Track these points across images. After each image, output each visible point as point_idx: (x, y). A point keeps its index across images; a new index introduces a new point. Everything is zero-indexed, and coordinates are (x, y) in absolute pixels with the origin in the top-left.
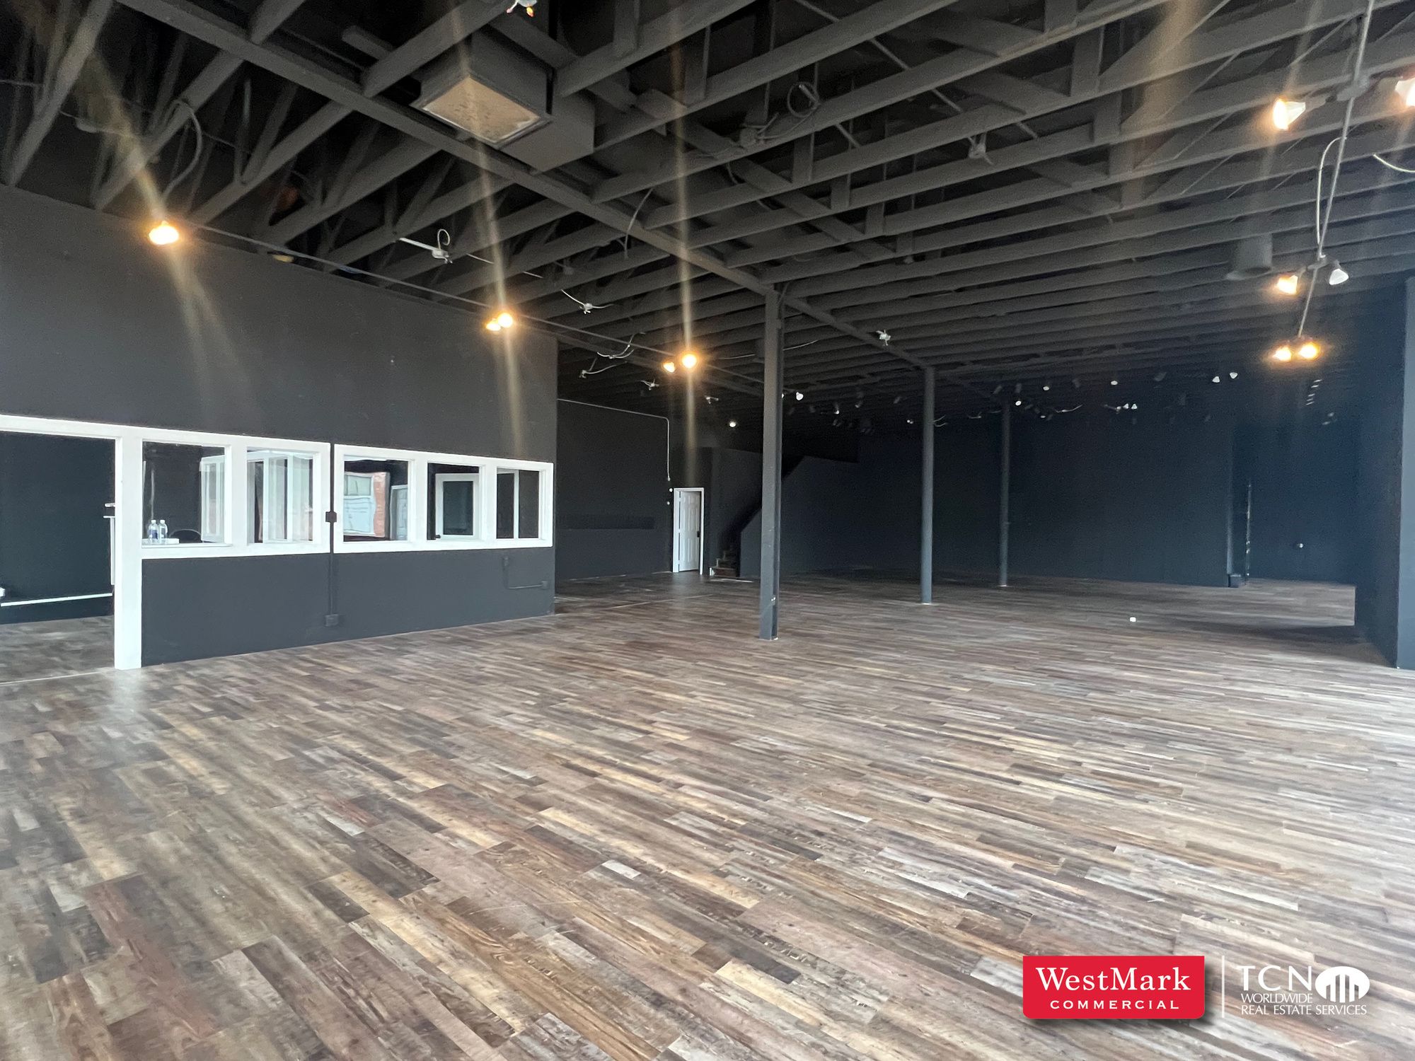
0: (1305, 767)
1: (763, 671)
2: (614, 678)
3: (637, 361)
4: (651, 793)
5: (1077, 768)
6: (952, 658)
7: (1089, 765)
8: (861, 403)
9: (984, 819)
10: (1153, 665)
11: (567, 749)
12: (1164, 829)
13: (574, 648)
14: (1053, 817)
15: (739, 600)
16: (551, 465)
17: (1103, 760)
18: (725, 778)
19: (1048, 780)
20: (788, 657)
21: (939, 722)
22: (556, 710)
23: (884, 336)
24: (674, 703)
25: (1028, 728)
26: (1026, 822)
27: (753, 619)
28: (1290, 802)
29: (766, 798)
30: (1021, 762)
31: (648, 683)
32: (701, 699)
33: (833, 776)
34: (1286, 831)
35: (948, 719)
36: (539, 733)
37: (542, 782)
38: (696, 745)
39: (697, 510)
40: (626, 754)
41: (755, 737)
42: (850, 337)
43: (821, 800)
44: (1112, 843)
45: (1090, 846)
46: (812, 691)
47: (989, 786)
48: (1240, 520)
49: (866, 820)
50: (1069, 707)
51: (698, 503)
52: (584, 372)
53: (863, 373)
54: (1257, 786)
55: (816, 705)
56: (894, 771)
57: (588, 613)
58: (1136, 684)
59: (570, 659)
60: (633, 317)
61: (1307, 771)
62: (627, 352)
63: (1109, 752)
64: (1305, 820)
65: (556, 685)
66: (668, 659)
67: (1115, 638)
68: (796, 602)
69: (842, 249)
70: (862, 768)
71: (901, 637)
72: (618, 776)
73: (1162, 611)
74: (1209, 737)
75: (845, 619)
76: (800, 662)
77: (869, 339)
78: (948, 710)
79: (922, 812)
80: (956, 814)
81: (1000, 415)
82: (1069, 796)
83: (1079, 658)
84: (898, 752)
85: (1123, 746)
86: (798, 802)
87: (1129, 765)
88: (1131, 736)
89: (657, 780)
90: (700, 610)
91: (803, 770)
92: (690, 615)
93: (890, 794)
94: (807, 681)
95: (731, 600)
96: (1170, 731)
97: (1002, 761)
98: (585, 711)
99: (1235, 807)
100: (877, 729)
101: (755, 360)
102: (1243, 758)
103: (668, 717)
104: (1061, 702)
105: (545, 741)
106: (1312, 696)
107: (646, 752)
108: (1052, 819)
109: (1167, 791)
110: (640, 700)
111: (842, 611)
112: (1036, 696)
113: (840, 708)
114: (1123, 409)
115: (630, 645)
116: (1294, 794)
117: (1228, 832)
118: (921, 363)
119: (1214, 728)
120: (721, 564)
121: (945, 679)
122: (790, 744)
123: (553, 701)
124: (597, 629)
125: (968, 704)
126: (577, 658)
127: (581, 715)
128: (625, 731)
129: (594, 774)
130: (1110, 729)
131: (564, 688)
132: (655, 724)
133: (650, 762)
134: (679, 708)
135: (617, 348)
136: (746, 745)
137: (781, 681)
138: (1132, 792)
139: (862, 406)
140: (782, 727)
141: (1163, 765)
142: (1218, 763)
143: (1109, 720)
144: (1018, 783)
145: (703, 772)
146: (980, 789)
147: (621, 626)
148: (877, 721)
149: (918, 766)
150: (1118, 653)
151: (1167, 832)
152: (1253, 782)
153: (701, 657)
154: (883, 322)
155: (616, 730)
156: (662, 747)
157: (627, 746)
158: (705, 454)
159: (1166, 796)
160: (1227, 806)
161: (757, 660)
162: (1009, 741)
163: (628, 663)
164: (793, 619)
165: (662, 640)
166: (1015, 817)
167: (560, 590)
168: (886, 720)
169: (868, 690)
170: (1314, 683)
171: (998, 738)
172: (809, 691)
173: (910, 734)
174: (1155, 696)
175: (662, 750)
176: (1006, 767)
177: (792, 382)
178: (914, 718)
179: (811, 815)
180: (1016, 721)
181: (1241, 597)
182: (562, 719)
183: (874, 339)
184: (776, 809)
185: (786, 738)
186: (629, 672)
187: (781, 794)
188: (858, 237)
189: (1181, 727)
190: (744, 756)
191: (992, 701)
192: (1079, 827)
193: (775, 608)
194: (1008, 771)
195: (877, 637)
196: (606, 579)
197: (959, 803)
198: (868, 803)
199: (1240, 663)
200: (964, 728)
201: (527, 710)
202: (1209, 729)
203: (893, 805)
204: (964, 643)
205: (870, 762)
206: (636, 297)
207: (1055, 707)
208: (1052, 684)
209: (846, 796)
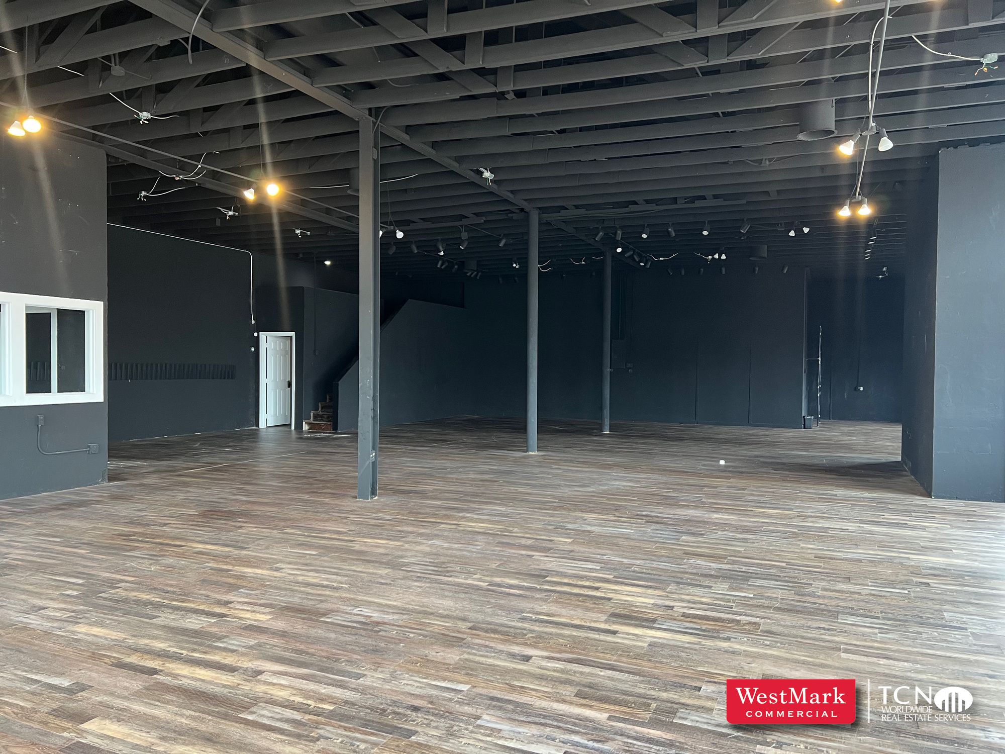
0: (859, 593)
1: (360, 534)
2: (182, 556)
3: (210, 184)
4: (224, 686)
5: (670, 612)
6: (555, 508)
7: (680, 608)
8: (466, 244)
9: (582, 673)
10: (738, 506)
11: (117, 645)
12: (743, 664)
13: (132, 522)
14: (646, 664)
15: (335, 457)
16: (100, 305)
17: (694, 603)
18: (312, 660)
19: (643, 627)
20: (388, 517)
21: (540, 576)
22: (105, 599)
23: (487, 174)
24: (256, 578)
25: (624, 576)
26: (622, 671)
27: (351, 477)
28: (848, 628)
29: (359, 676)
30: (617, 611)
31: (226, 558)
32: (287, 571)
33: (432, 644)
34: (843, 655)
35: (550, 572)
36: (82, 629)
37: (83, 688)
38: (280, 625)
39: (288, 357)
40: (195, 643)
41: (348, 609)
42: (452, 173)
43: (419, 672)
44: (698, 684)
45: (679, 689)
46: (414, 553)
47: (588, 638)
48: (812, 365)
49: (465, 688)
50: (663, 552)
51: (288, 348)
52: (143, 193)
53: (466, 212)
54: (821, 615)
55: (417, 568)
56: (495, 631)
57: (151, 480)
58: (723, 525)
59: (126, 536)
60: (204, 133)
61: (862, 598)
62: (197, 174)
63: (698, 594)
64: (858, 643)
65: (107, 569)
66: (250, 529)
67: (707, 481)
68: (400, 456)
69: (442, 77)
70: (463, 633)
71: (506, 489)
72: (184, 670)
73: (749, 453)
74: (782, 572)
75: (450, 473)
76: (401, 522)
77: (472, 176)
78: (550, 563)
79: (522, 673)
80: (554, 671)
81: (602, 262)
82: (660, 641)
83: (673, 503)
84: (499, 612)
85: (710, 587)
86: (393, 676)
87: (715, 605)
88: (717, 577)
89: (231, 669)
90: (291, 470)
91: (401, 641)
92: (279, 477)
93: (490, 657)
94: (407, 542)
95: (327, 457)
96: (752, 569)
97: (601, 611)
98: (145, 596)
99: (803, 637)
100: (478, 588)
101: (349, 192)
102: (809, 590)
103: (247, 596)
104: (657, 548)
105: (90, 639)
106: (868, 527)
107: (220, 639)
108: (646, 666)
109: (747, 627)
110: (214, 578)
111: (448, 464)
112: (633, 543)
113: (442, 569)
114: (713, 258)
115: (203, 515)
116: (851, 620)
117: (797, 662)
118: (524, 205)
119: (788, 564)
120: (316, 417)
121: (549, 531)
122: (388, 613)
123: (102, 589)
124: (162, 498)
125: (570, 555)
126: (135, 534)
127: (137, 602)
128: (194, 616)
129: (153, 672)
130: (699, 571)
131: (117, 572)
132: (231, 605)
133: (225, 649)
134: (261, 583)
135: (183, 168)
136: (338, 619)
137: (380, 545)
138: (717, 631)
139: (465, 248)
140: (379, 596)
141: (744, 603)
142: (789, 595)
143: (699, 562)
144: (614, 633)
145: (287, 654)
146: (580, 642)
147: (194, 492)
148: (480, 580)
149: (520, 625)
150: (708, 496)
151: (746, 667)
152: (819, 612)
153: (289, 523)
154: (487, 159)
155: (183, 617)
156: (239, 631)
157: (196, 633)
158: (296, 294)
159: (748, 632)
160: (796, 636)
161: (354, 523)
162: (609, 590)
163: (200, 536)
164: (394, 475)
165: (243, 507)
166: (612, 668)
167: (114, 452)
168: (488, 579)
169: (470, 548)
170: (868, 515)
171: (597, 589)
172: (409, 554)
173: (512, 591)
174: (739, 536)
175: (241, 635)
176: (604, 617)
177: (391, 218)
178: (518, 574)
179: (408, 689)
180: (615, 569)
181: (813, 438)
182: (112, 609)
183: (478, 177)
184: (370, 687)
185: (381, 607)
186: (201, 546)
187: (375, 670)
188: (456, 66)
189: (761, 564)
190: (335, 632)
191: (592, 550)
192: (670, 671)
193: (374, 464)
194: (606, 621)
195: (482, 489)
196: (175, 438)
197: (559, 659)
198: (467, 670)
199: (814, 500)
200: (566, 581)
201: (66, 602)
202: (784, 564)
203: (493, 669)
204: (567, 492)
205: (470, 625)
206: (206, 110)
207: (651, 553)
208: (649, 530)
209: (444, 664)
